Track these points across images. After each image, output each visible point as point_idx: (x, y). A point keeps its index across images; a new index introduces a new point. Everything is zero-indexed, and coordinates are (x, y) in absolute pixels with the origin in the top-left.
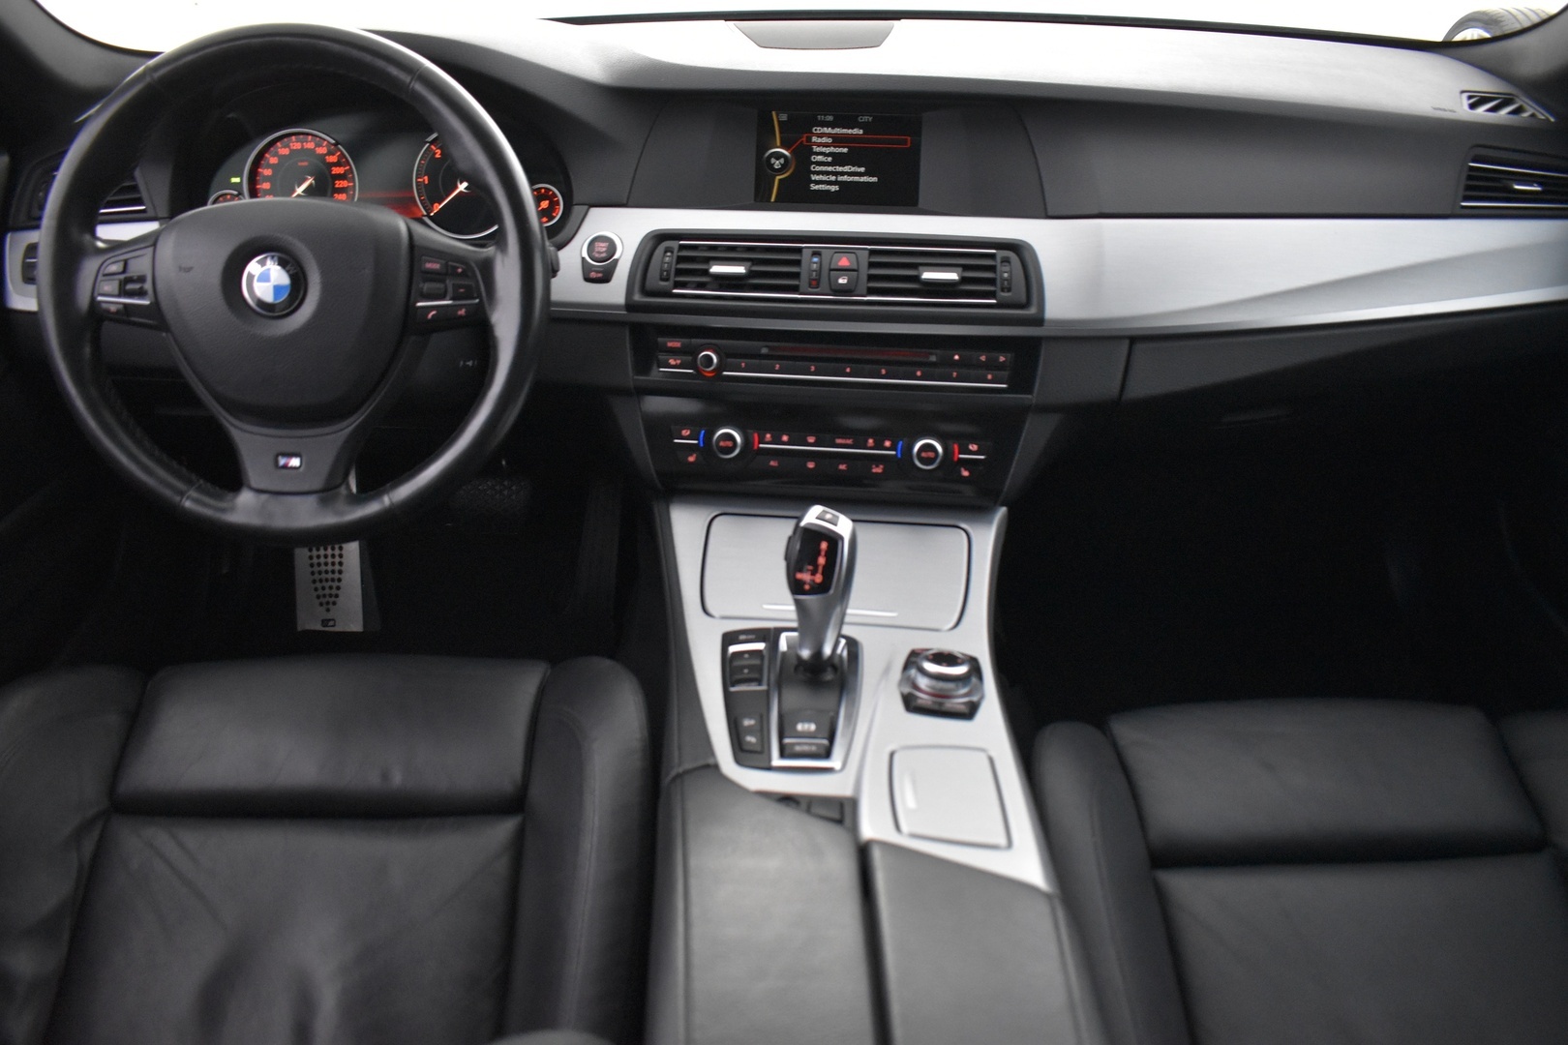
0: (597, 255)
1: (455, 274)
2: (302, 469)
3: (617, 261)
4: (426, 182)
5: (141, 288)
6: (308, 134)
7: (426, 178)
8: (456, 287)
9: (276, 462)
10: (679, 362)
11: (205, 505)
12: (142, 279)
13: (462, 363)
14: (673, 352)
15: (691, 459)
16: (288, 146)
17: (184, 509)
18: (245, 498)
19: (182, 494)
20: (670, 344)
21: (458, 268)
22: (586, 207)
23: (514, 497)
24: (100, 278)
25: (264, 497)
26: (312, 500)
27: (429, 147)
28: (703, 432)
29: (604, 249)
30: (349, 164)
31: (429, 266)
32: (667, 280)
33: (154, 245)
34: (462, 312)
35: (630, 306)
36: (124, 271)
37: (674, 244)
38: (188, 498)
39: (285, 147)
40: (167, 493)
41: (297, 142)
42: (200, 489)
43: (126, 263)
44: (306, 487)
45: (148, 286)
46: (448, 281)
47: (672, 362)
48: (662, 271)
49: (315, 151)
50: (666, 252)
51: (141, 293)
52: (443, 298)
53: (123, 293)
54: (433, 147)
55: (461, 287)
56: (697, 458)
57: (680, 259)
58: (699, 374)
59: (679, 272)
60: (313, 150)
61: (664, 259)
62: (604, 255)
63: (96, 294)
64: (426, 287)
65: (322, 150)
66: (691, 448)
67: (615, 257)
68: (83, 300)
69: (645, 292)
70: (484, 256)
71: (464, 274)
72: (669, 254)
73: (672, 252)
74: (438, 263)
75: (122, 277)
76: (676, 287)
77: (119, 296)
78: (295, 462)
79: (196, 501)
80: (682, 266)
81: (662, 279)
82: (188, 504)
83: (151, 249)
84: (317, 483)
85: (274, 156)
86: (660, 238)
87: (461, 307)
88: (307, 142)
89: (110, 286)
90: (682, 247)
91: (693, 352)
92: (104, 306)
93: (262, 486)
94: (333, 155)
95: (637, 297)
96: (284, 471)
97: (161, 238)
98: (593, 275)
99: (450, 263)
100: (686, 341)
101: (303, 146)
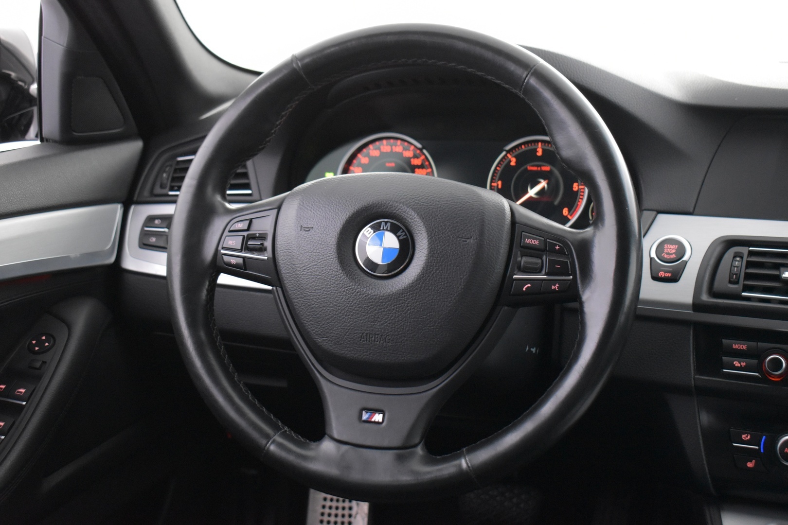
0: (666, 256)
1: (552, 251)
2: (384, 424)
3: (686, 263)
4: (500, 186)
5: (262, 244)
6: (397, 139)
7: (500, 183)
8: (552, 263)
9: (361, 415)
10: (743, 364)
11: (289, 451)
12: (263, 237)
13: (527, 349)
14: (739, 354)
15: (750, 465)
16: (379, 149)
17: (268, 451)
18: (327, 446)
19: (268, 437)
20: (735, 346)
21: (556, 245)
22: (655, 213)
23: (522, 506)
24: (226, 233)
25: (345, 448)
26: (389, 455)
27: (506, 155)
28: (764, 437)
29: (673, 251)
30: (431, 167)
31: (528, 241)
32: (736, 282)
33: (279, 208)
34: (555, 287)
35: (697, 306)
36: (248, 230)
37: (744, 250)
38: (274, 442)
39: (376, 149)
40: (255, 435)
41: (387, 145)
42: (284, 435)
43: (251, 221)
44: (386, 444)
45: (268, 244)
46: (544, 258)
47: (737, 364)
48: (731, 274)
49: (403, 154)
50: (735, 257)
51: (261, 249)
52: (539, 271)
53: (245, 247)
54: (509, 155)
55: (558, 262)
56: (756, 464)
57: (750, 264)
58: (765, 378)
59: (748, 276)
60: (402, 154)
61: (732, 263)
62: (674, 256)
63: (220, 248)
64: (524, 260)
65: (409, 154)
66: (751, 454)
67: (685, 258)
68: (208, 252)
69: (713, 293)
70: (580, 237)
71: (561, 252)
72: (738, 259)
73: (742, 258)
74: (536, 239)
75: (245, 234)
76: (744, 291)
77: (241, 250)
78: (378, 417)
79: (280, 445)
80: (750, 271)
81: (730, 282)
82: (272, 448)
83: (275, 211)
84: (397, 441)
85: (365, 157)
86: (731, 243)
87: (554, 282)
88: (396, 146)
89: (235, 242)
90: (751, 253)
91: (760, 356)
92: (226, 258)
93: (344, 438)
94: (418, 158)
95: (705, 298)
96: (367, 425)
97: (284, 203)
98: (662, 274)
99: (547, 240)
100: (753, 344)
101: (392, 149)
